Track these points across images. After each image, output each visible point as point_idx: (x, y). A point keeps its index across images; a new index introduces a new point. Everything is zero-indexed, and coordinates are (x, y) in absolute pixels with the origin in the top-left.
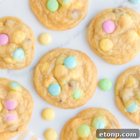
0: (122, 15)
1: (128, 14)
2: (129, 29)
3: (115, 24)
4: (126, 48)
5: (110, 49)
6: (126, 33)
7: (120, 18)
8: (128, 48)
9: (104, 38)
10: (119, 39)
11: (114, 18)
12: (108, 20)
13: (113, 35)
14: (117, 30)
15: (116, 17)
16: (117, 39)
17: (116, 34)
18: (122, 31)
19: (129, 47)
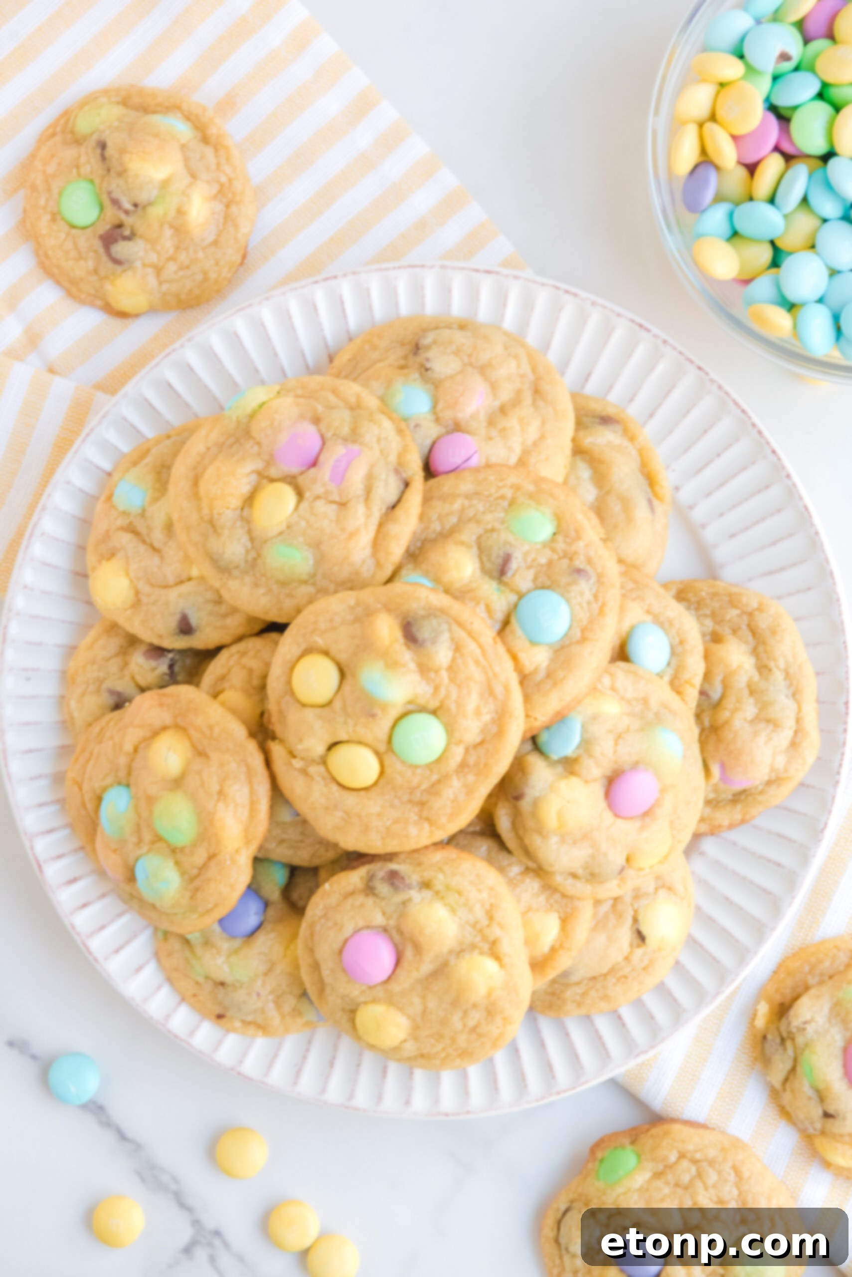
0: (405, 903)
1: (428, 894)
2: (451, 952)
3: (391, 938)
4: (465, 1026)
5: (405, 1041)
6: (441, 971)
7: (402, 915)
8: (471, 1023)
9: (365, 1003)
10: (423, 998)
11: (379, 919)
12: (357, 931)
13: (396, 987)
14: (405, 964)
15: (384, 913)
16: (417, 1001)
17: (405, 980)
18: (426, 967)
19: (475, 1017)
